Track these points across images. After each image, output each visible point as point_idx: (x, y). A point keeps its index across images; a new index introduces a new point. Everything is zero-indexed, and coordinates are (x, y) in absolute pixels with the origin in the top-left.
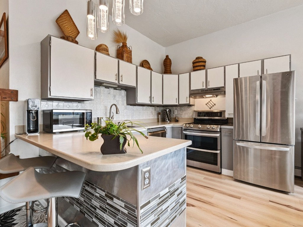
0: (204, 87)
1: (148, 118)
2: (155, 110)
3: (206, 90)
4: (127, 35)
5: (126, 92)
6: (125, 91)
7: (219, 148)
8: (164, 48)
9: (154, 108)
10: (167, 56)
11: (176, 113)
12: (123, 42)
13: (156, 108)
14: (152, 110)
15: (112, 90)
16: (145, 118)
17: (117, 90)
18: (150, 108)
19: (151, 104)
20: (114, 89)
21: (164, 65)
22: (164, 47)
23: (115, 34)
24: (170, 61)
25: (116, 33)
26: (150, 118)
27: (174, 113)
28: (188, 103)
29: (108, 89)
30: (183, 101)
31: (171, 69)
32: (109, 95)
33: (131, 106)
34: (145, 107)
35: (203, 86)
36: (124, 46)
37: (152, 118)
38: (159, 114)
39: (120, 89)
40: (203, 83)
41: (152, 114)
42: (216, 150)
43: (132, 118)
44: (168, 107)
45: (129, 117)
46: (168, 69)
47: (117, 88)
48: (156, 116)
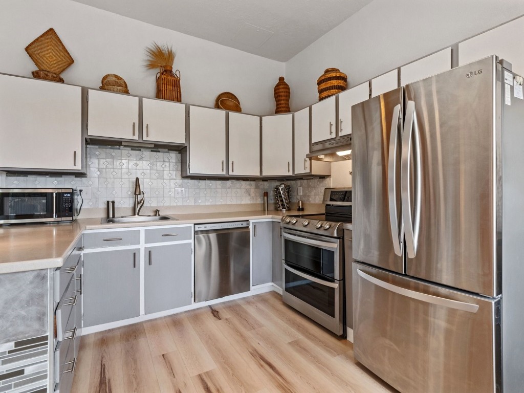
0: (334, 136)
1: (239, 202)
2: (257, 187)
3: (338, 141)
5: (179, 155)
6: (179, 153)
7: (337, 276)
8: (284, 64)
9: (253, 183)
10: (281, 79)
12: (164, 64)
13: (261, 182)
14: (248, 187)
15: (147, 153)
16: (229, 203)
17: (159, 152)
18: (243, 183)
19: (228, 176)
20: (152, 151)
21: (276, 98)
23: (149, 54)
24: (287, 87)
25: (152, 51)
26: (243, 203)
27: (297, 194)
28: (308, 171)
29: (138, 152)
30: (300, 170)
31: (288, 104)
32: (141, 162)
33: (193, 181)
34: (229, 183)
35: (331, 133)
36: (168, 71)
37: (249, 202)
38: (266, 194)
39: (166, 150)
40: (331, 125)
41: (250, 195)
42: (332, 280)
43: (195, 203)
44: (284, 182)
45: (188, 201)
46: (282, 104)
47: (159, 150)
48: (260, 200)
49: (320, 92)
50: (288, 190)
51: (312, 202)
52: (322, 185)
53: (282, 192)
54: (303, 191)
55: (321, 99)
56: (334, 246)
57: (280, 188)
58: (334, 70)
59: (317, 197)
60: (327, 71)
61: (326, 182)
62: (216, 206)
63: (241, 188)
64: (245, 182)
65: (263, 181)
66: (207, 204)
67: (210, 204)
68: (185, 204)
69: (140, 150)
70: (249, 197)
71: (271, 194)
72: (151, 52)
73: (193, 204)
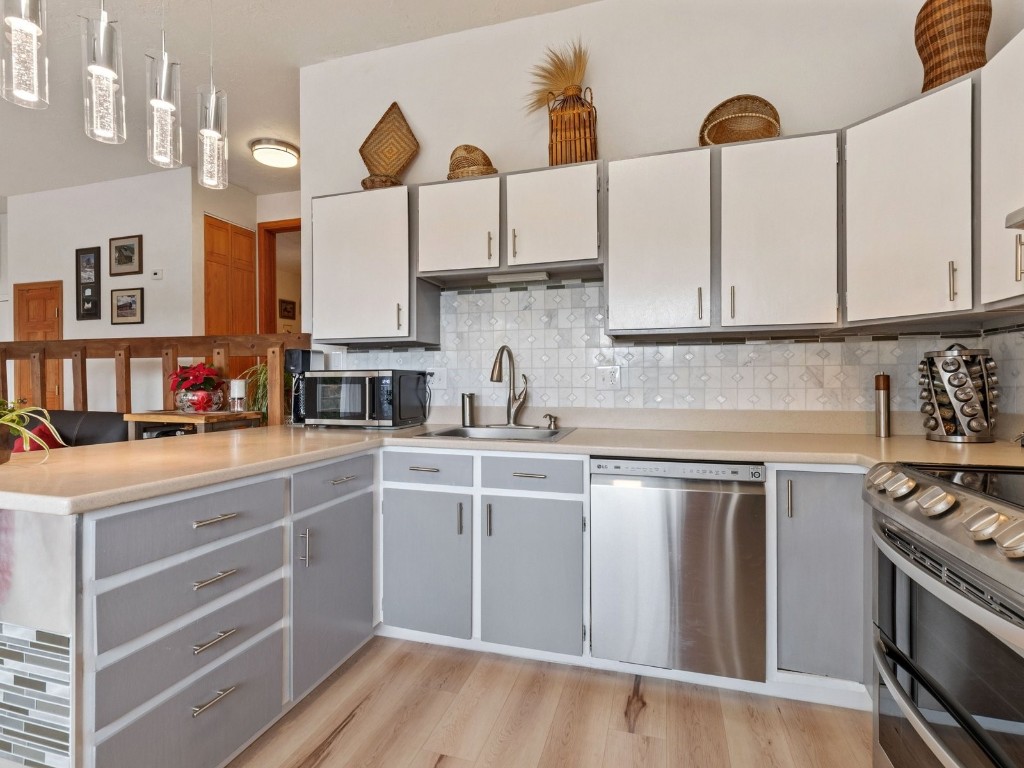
1: (780, 406)
2: (851, 359)
13: (867, 345)
14: (814, 361)
15: (539, 295)
16: (744, 406)
17: (563, 287)
20: (549, 288)
26: (794, 407)
29: (521, 293)
32: (527, 312)
33: (640, 348)
34: (746, 350)
38: (883, 382)
39: (579, 281)
41: (821, 385)
43: (645, 403)
44: (962, 341)
45: (628, 399)
47: (564, 283)
48: (861, 400)
57: (940, 363)
62: (704, 412)
63: (786, 364)
64: (802, 346)
65: (875, 339)
66: (677, 406)
67: (686, 407)
68: (621, 405)
69: (526, 289)
70: (820, 391)
71: (911, 382)
73: (641, 406)
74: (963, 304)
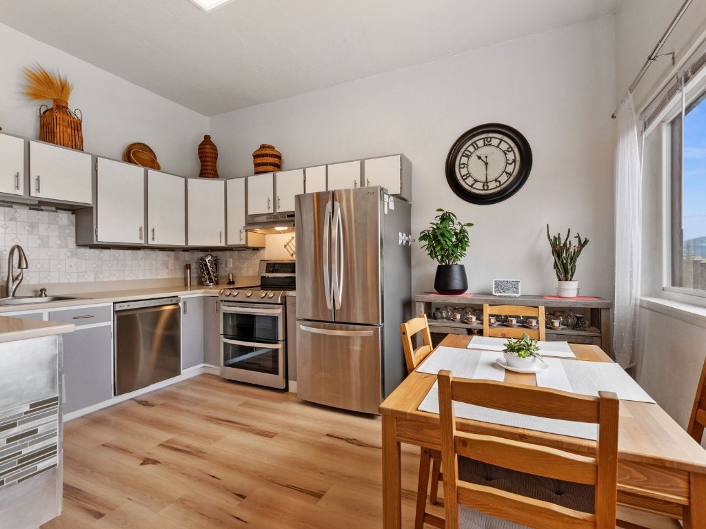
0: (271, 211)
1: (154, 277)
2: (177, 258)
3: (276, 217)
4: (70, 81)
5: (73, 217)
6: (72, 213)
7: (281, 337)
8: (207, 118)
9: (171, 253)
10: (207, 138)
11: (230, 264)
12: (55, 97)
13: (181, 253)
14: (166, 258)
16: (141, 277)
17: (42, 210)
18: (160, 253)
19: (147, 245)
20: (30, 209)
21: (200, 157)
22: (206, 115)
23: (30, 79)
24: (214, 148)
25: (35, 75)
26: (159, 277)
27: (226, 266)
28: (243, 242)
29: (7, 209)
30: (234, 240)
31: (215, 167)
32: (13, 223)
33: (92, 250)
34: (141, 253)
35: (269, 208)
36: (61, 107)
37: (166, 276)
38: (188, 267)
39: (54, 209)
40: (269, 200)
41: (168, 268)
42: (276, 342)
43: (95, 279)
44: (212, 253)
45: (86, 276)
46: (209, 166)
47: (42, 207)
48: (179, 273)
49: (257, 165)
50: (216, 262)
51: (245, 275)
52: (255, 256)
53: (209, 264)
54: (233, 263)
55: (257, 173)
56: (278, 311)
57: (207, 260)
58: (271, 148)
59: (250, 269)
60: (263, 147)
61: (261, 255)
62: (124, 282)
63: (156, 260)
64: (161, 252)
65: (184, 251)
66: (112, 280)
67: (116, 279)
68: (81, 280)
69: (12, 207)
70: (167, 271)
71: (194, 266)
72: (32, 76)
73: (93, 280)
74: (223, 244)
